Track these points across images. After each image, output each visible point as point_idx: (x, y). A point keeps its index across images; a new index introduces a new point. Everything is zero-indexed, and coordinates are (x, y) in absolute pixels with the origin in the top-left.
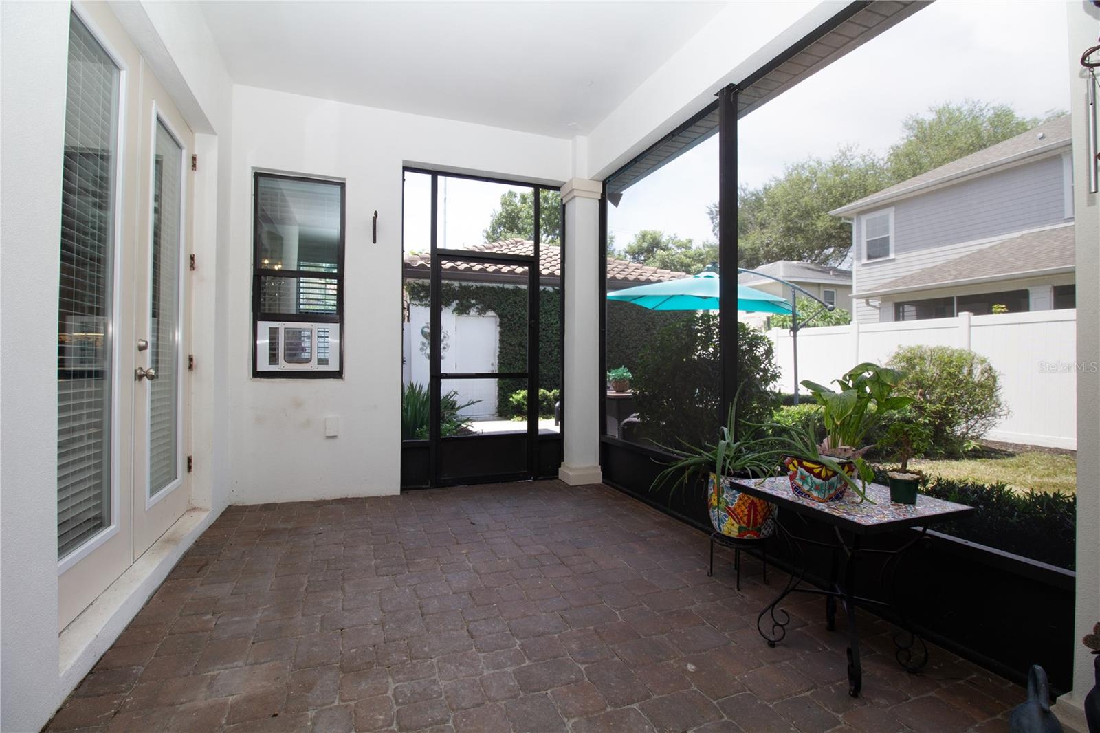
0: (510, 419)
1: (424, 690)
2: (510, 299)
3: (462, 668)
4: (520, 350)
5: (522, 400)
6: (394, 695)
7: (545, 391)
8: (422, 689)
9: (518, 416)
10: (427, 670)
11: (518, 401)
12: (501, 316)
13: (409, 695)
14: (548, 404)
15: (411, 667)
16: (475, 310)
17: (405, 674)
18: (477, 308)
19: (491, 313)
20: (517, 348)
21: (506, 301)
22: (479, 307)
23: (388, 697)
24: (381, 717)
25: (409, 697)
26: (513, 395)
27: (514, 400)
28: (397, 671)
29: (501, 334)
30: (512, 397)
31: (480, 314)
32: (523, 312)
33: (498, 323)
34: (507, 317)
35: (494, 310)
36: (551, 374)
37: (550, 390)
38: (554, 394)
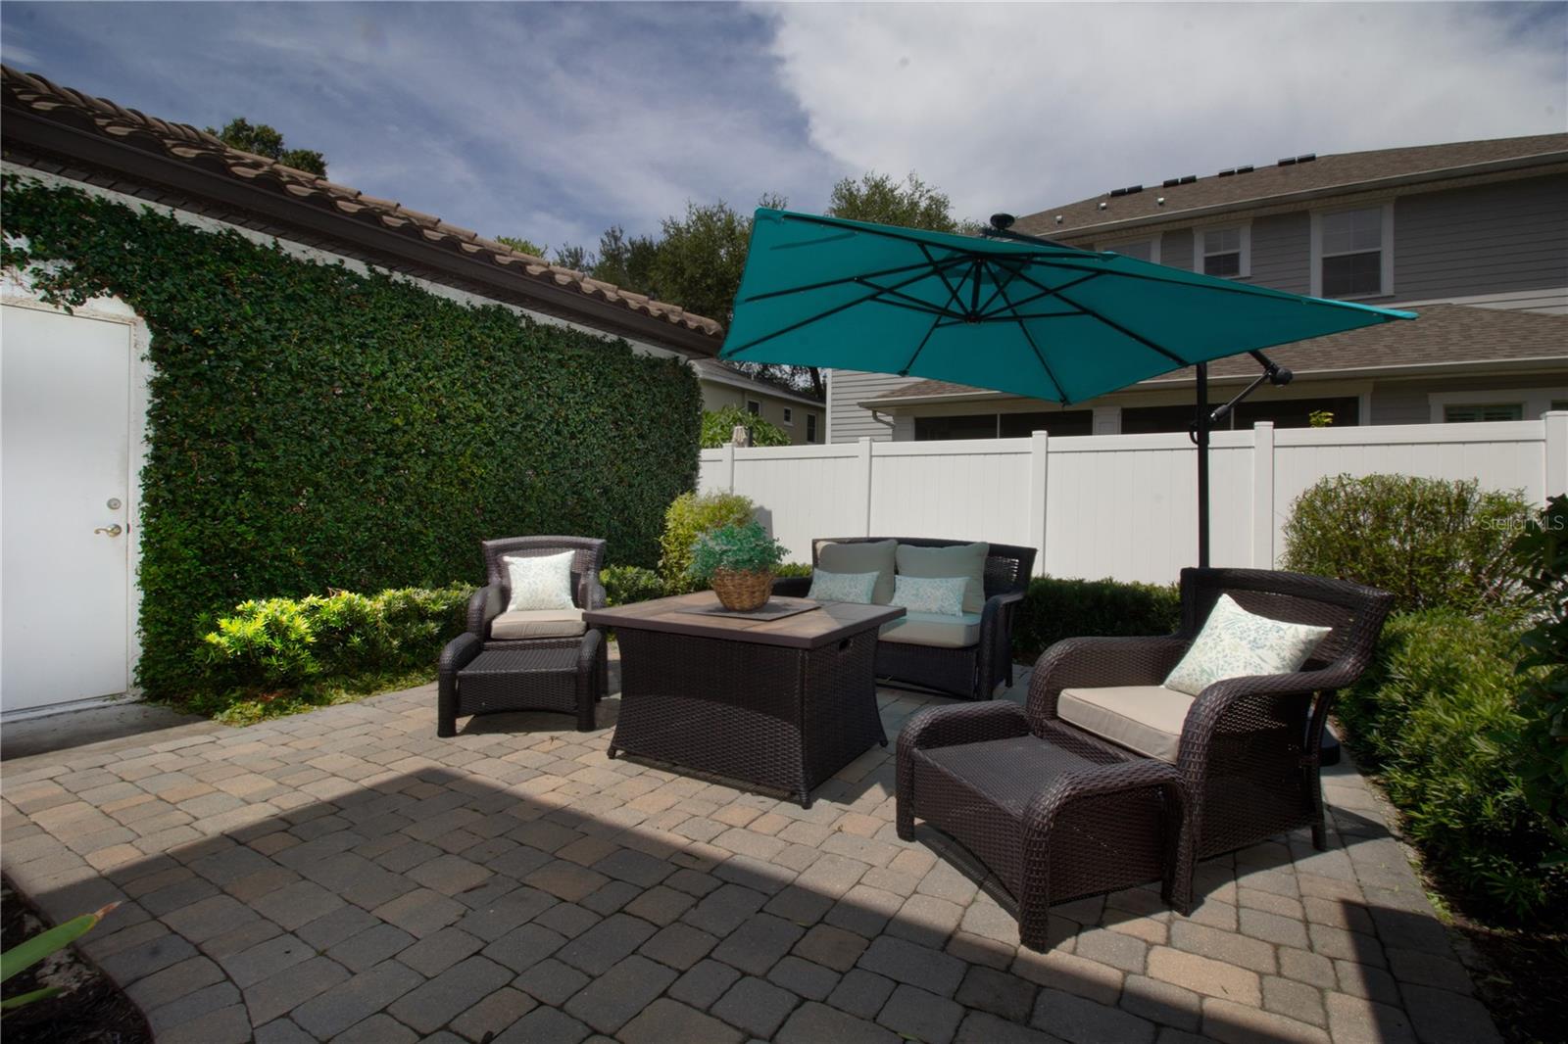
0: (207, 715)
2: (201, 264)
4: (243, 456)
5: (265, 638)
7: (356, 597)
9: (244, 698)
11: (247, 643)
12: (158, 322)
14: (366, 641)
16: (29, 280)
18: (37, 272)
19: (109, 306)
20: (232, 447)
21: (188, 268)
22: (51, 268)
26: (224, 623)
27: (224, 641)
29: (158, 387)
30: (218, 629)
31: (52, 300)
32: (260, 322)
33: (146, 351)
34: (188, 331)
35: (123, 291)
36: (362, 535)
37: (370, 591)
38: (388, 604)
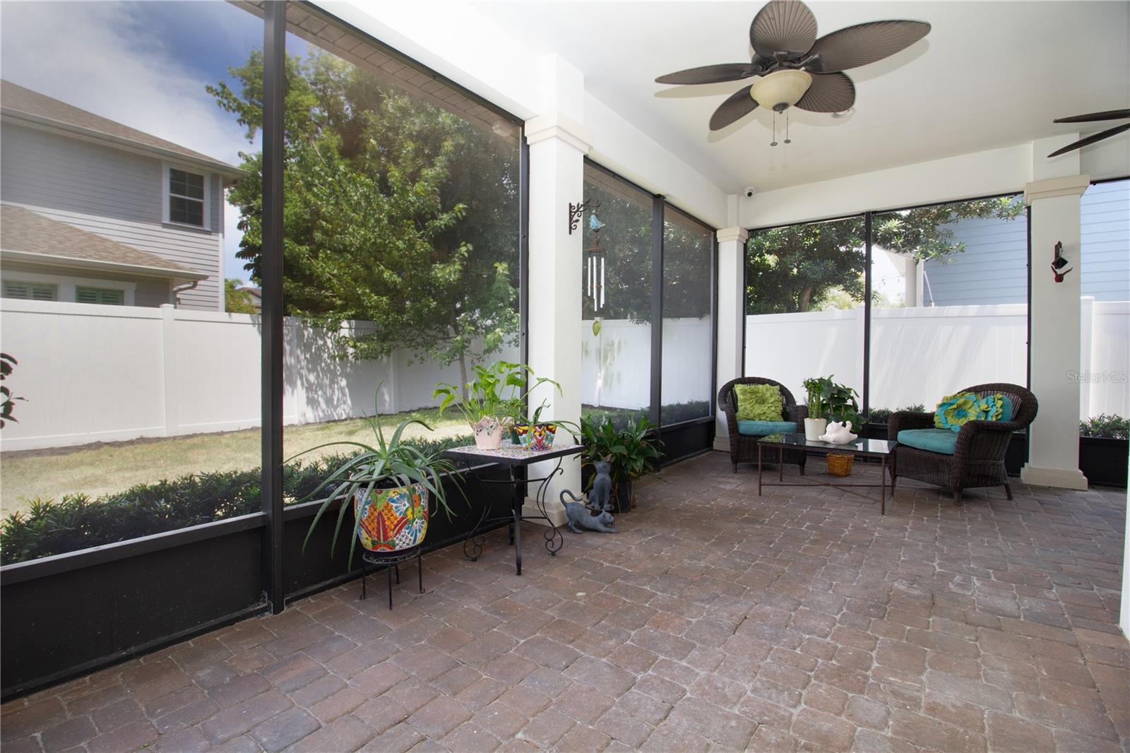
1: (769, 689)
3: (719, 685)
6: (799, 702)
8: (771, 690)
10: (752, 703)
13: (786, 693)
15: (765, 715)
17: (776, 713)
23: (805, 704)
24: (821, 691)
25: (787, 691)
28: (782, 720)
